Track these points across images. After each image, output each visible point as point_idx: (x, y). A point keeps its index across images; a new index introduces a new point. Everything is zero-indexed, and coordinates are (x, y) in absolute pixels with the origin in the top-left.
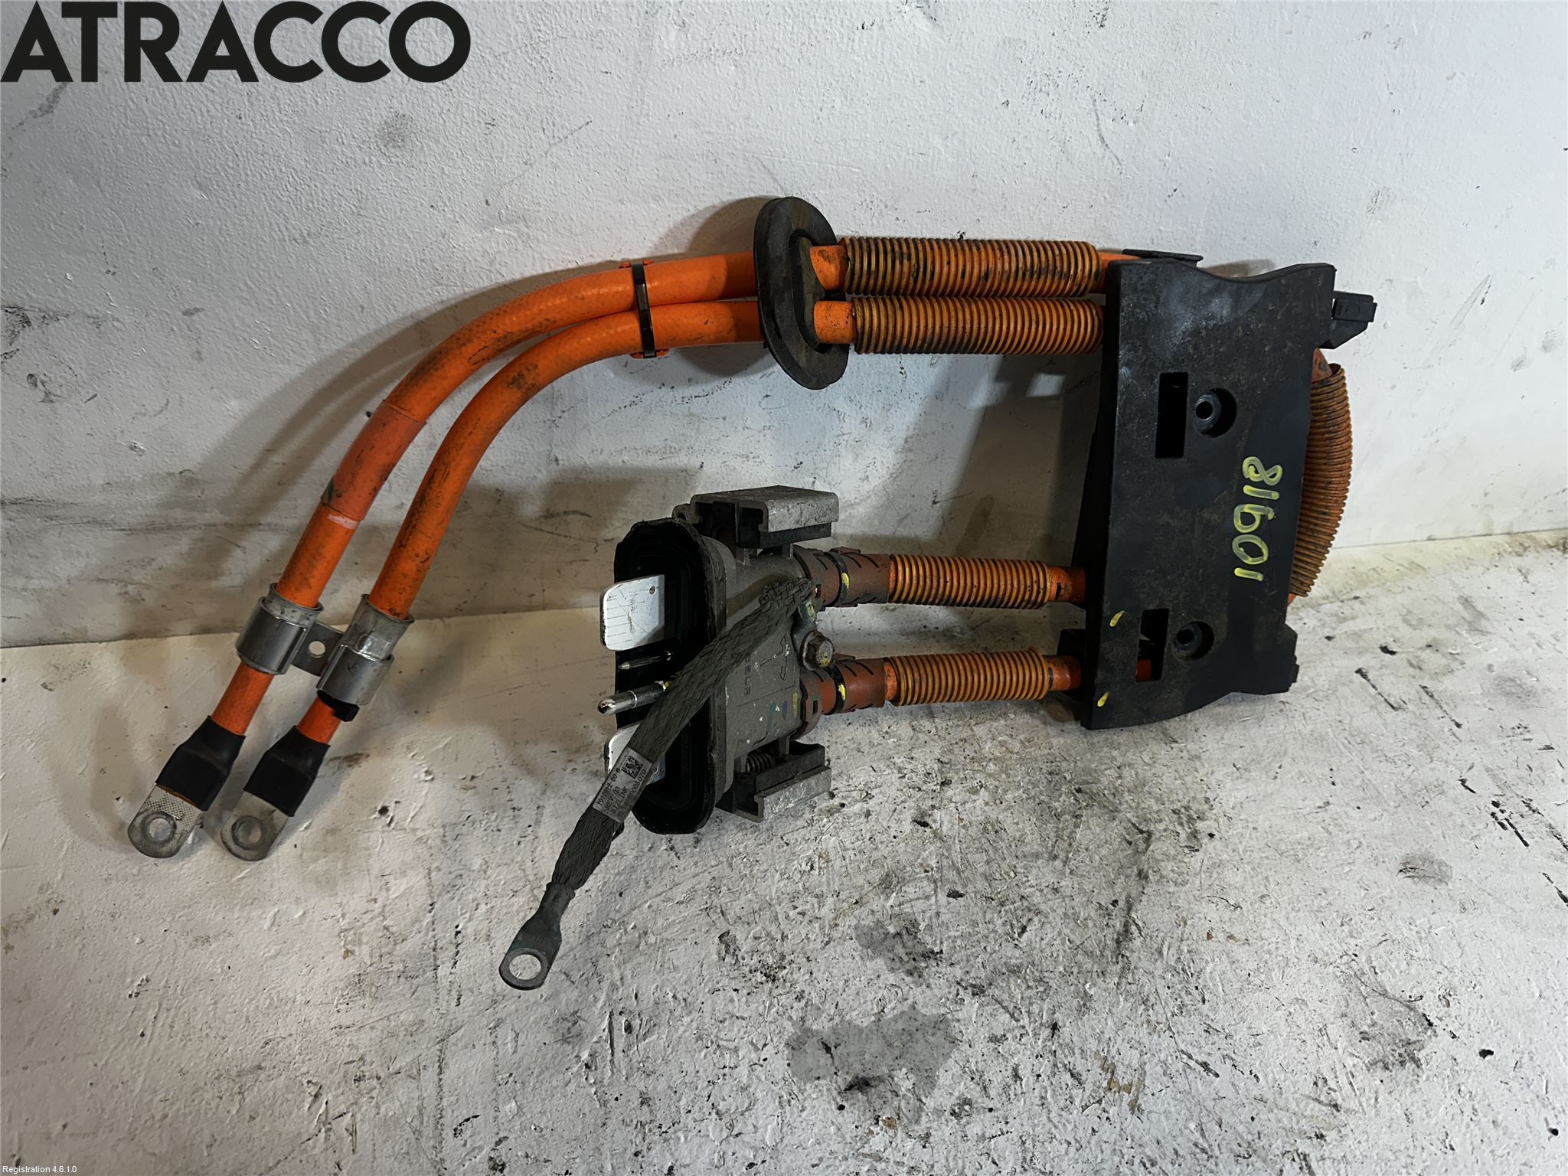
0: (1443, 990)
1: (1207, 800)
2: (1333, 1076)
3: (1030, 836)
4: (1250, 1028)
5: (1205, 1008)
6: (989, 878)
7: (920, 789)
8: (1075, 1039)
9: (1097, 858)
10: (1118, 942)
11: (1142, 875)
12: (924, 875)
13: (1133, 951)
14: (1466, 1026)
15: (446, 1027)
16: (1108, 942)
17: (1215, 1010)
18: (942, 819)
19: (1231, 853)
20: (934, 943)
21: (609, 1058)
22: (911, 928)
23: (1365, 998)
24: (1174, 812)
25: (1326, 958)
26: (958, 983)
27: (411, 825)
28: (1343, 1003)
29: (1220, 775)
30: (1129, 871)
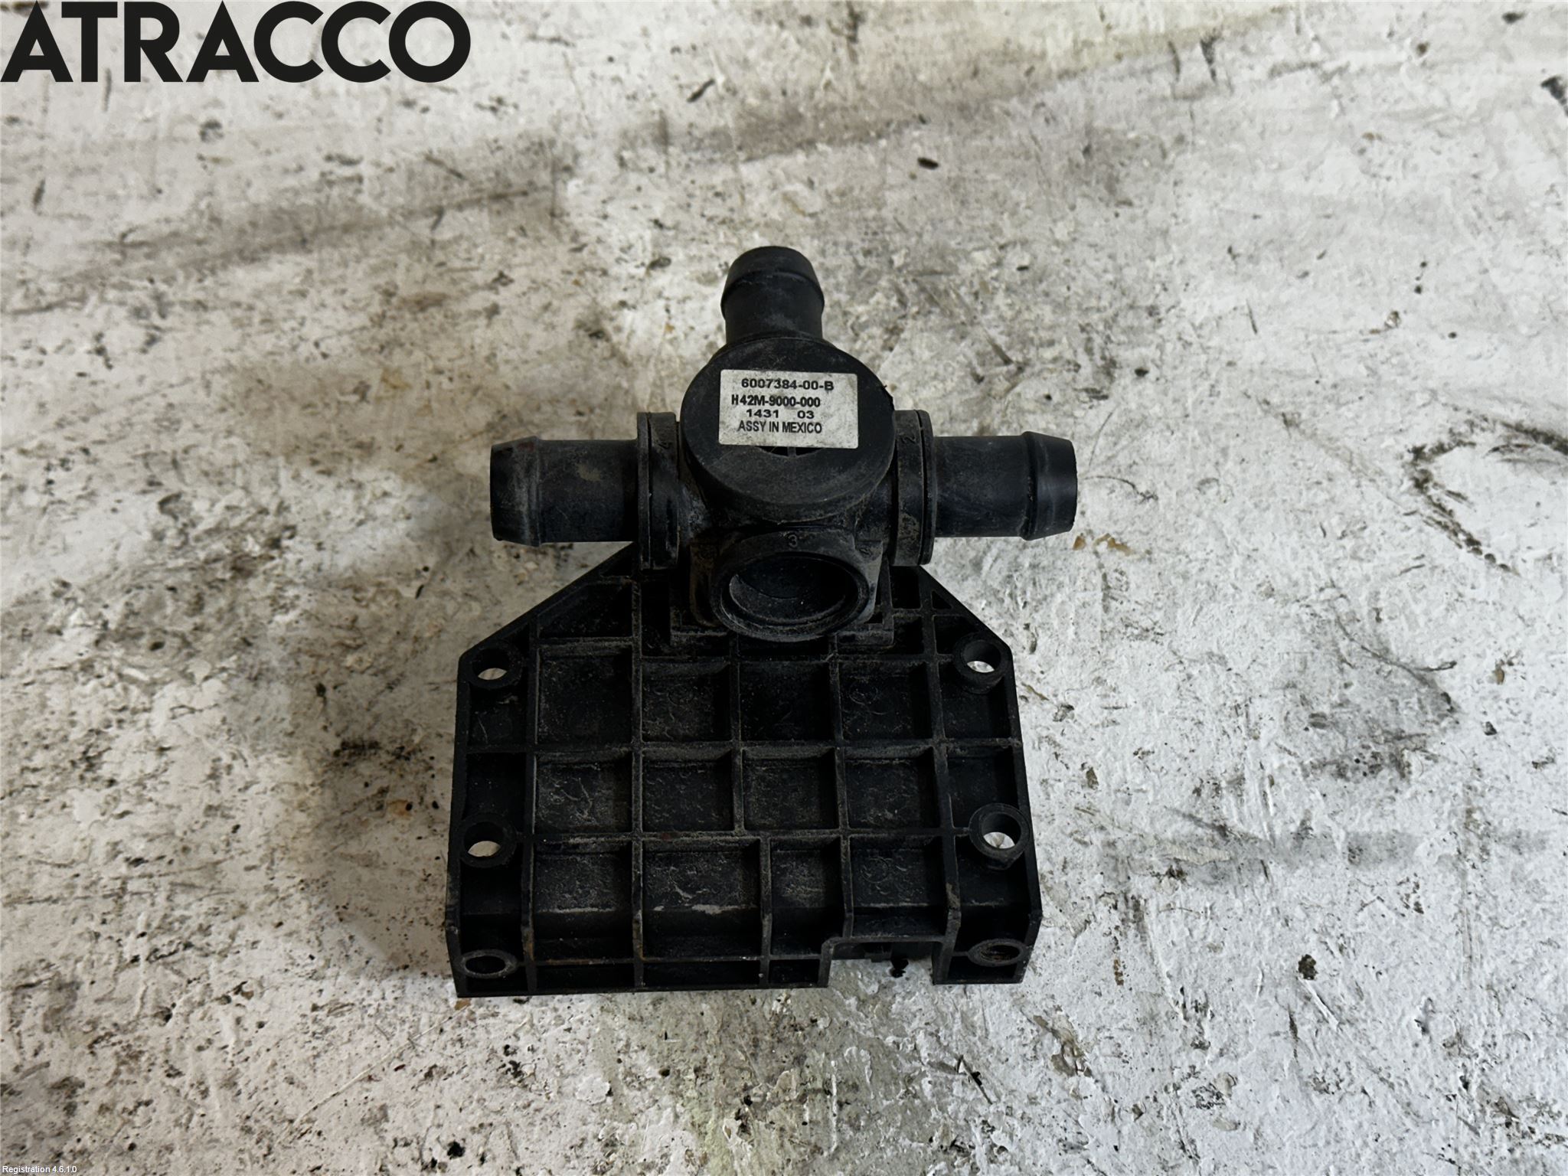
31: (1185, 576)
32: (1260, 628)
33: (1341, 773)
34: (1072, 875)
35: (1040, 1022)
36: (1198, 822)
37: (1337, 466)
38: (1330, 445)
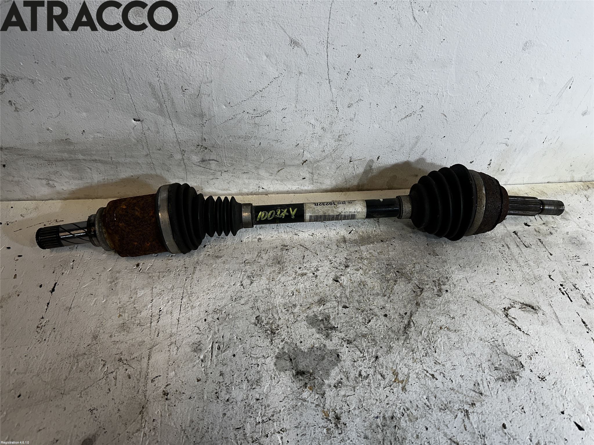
0: (530, 354)
1: (447, 278)
2: (482, 382)
3: (376, 288)
4: (452, 363)
5: (436, 355)
6: (359, 302)
7: (337, 268)
8: (384, 363)
9: (401, 297)
10: (405, 328)
11: (418, 304)
12: (335, 299)
13: (410, 332)
14: (537, 368)
15: (153, 344)
16: (401, 328)
17: (439, 355)
18: (344, 280)
19: (454, 298)
20: (335, 324)
21: (210, 358)
22: (327, 318)
23: (499, 355)
24: (433, 281)
25: (485, 339)
26: (342, 339)
27: (148, 271)
28: (489, 356)
29: (453, 269)
30: (413, 302)
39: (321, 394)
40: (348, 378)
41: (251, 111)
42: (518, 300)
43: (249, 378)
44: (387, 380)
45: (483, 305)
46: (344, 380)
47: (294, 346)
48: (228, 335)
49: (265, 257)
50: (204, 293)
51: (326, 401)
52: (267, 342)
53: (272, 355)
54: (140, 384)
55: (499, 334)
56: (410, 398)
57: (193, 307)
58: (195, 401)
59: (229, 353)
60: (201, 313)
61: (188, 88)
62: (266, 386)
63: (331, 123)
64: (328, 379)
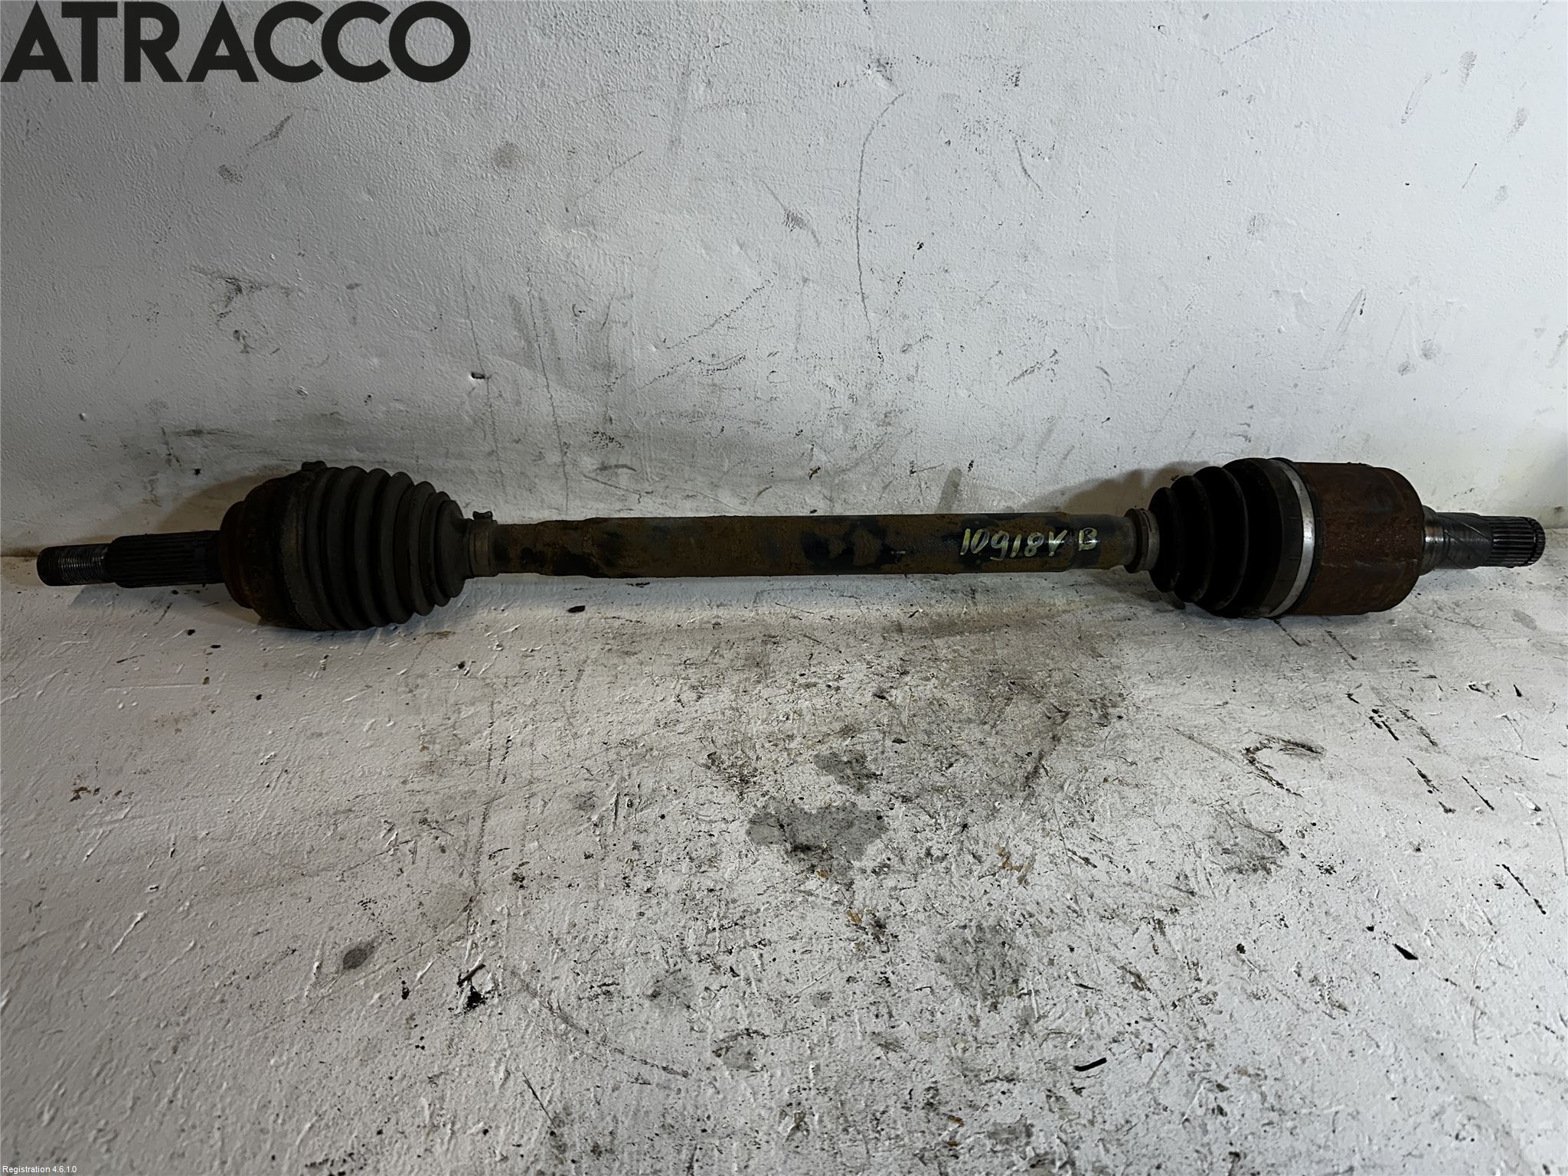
0: (1300, 827)
1: (1121, 695)
2: (1193, 874)
3: (967, 709)
4: (1129, 839)
5: (1093, 825)
6: (929, 733)
7: (882, 676)
8: (980, 835)
9: (1020, 726)
10: (1027, 778)
11: (1055, 739)
12: (876, 728)
13: (1039, 785)
14: (1316, 852)
15: (492, 796)
16: (1019, 778)
17: (1102, 827)
18: (897, 696)
19: (1135, 729)
20: (877, 769)
21: (613, 820)
22: (860, 759)
23: (1232, 828)
24: (1091, 700)
25: (1204, 801)
26: (892, 794)
27: (480, 674)
28: (1213, 829)
29: (1134, 680)
30: (1045, 735)
31: (1156, 794)
32: (1193, 815)
33: (1240, 872)
34: (1127, 910)
35: (1123, 968)
36: (1181, 890)
37: (1213, 754)
38: (1209, 746)
39: (845, 884)
40: (902, 859)
41: (707, 359)
42: (1278, 735)
43: (694, 855)
44: (986, 865)
45: (1201, 743)
46: (895, 862)
47: (789, 803)
48: (649, 783)
49: (728, 655)
50: (601, 714)
51: (856, 897)
52: (732, 796)
53: (742, 818)
54: (465, 861)
55: (1234, 792)
56: (1035, 897)
57: (575, 736)
58: (581, 891)
59: (652, 813)
60: (594, 746)
61: (584, 308)
62: (728, 867)
63: (869, 386)
64: (860, 860)
